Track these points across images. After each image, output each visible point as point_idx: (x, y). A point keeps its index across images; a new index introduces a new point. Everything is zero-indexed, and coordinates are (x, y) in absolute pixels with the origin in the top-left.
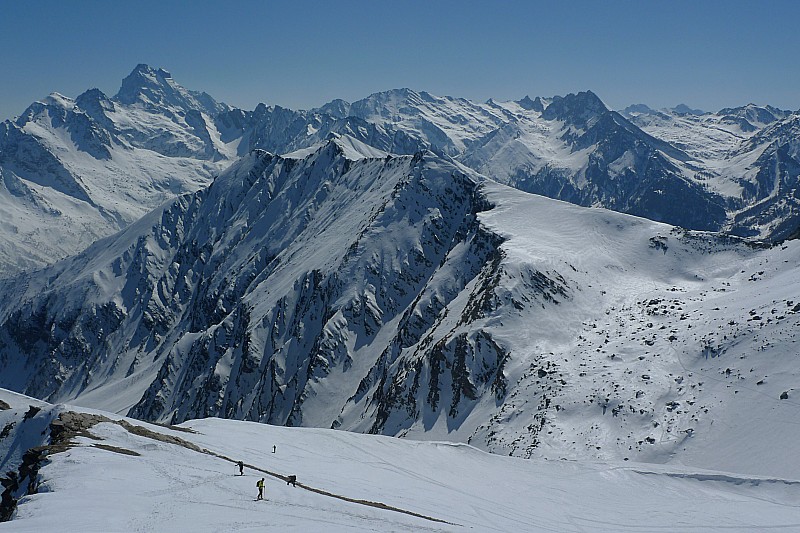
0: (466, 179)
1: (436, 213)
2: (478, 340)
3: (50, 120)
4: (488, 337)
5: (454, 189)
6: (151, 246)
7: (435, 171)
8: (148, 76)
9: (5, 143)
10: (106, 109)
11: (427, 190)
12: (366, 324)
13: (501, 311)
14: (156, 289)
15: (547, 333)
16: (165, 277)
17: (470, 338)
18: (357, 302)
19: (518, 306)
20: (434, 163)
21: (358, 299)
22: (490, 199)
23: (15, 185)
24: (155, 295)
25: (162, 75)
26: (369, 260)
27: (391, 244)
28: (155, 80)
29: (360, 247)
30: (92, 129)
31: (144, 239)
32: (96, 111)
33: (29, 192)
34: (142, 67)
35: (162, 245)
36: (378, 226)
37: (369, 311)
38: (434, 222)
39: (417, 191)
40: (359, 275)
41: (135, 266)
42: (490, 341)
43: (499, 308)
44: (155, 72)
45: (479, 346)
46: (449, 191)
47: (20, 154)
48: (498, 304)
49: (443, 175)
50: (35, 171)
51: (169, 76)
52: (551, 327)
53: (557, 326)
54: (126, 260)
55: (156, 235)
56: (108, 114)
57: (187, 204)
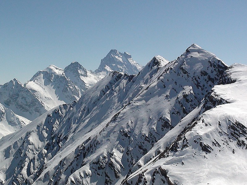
0: (220, 64)
1: (188, 90)
2: (154, 175)
3: (43, 81)
4: (164, 173)
5: (209, 72)
6: (33, 139)
7: (196, 59)
8: (117, 57)
9: (11, 93)
10: (82, 75)
11: (185, 73)
12: (107, 176)
13: (186, 152)
14: (26, 167)
15: (226, 173)
16: (34, 159)
17: (148, 173)
18: (104, 158)
19: (206, 149)
20: (197, 53)
21: (105, 155)
22: (233, 77)
23: (12, 118)
24: (24, 171)
25: (126, 56)
26: (124, 126)
27: (146, 114)
28: (121, 60)
29: (120, 115)
30: (68, 86)
31: (30, 133)
32: (76, 76)
33: (19, 123)
34: (113, 52)
35: (41, 138)
36: (139, 100)
37: (111, 165)
38: (185, 96)
39: (178, 74)
40: (113, 137)
41: (19, 151)
42: (166, 177)
43: (184, 149)
44: (121, 54)
45: (153, 180)
46: (204, 73)
47: (20, 100)
48: (185, 146)
49: (202, 62)
50: (27, 111)
51: (130, 57)
52: (233, 169)
53: (240, 168)
54: (14, 147)
55: (39, 131)
56: (82, 78)
57: (64, 111)
